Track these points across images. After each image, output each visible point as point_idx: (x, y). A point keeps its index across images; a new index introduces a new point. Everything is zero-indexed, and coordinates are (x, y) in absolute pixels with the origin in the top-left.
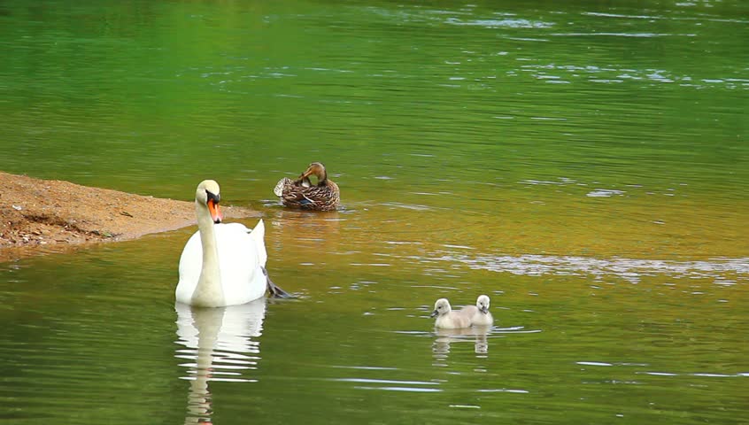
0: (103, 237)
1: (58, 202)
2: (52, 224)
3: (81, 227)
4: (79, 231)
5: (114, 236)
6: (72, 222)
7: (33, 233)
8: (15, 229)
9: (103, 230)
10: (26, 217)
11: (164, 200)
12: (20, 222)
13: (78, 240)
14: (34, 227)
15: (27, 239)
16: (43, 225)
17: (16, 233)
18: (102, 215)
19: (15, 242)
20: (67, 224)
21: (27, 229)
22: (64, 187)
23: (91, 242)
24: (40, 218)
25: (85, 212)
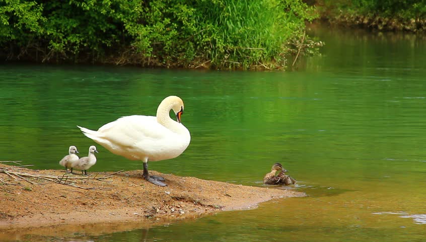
0: (215, 208)
1: (190, 189)
2: (187, 202)
3: (203, 203)
4: (202, 205)
5: (221, 207)
6: (197, 200)
7: (177, 207)
8: (167, 205)
9: (215, 205)
10: (173, 198)
11: (248, 187)
12: (169, 201)
13: (201, 211)
14: (177, 203)
15: (173, 210)
16: (182, 202)
17: (167, 207)
18: (214, 196)
19: (167, 212)
20: (195, 201)
21: (173, 204)
22: (193, 181)
23: (208, 212)
24: (181, 198)
25: (205, 195)
